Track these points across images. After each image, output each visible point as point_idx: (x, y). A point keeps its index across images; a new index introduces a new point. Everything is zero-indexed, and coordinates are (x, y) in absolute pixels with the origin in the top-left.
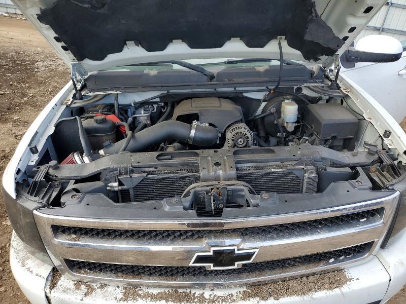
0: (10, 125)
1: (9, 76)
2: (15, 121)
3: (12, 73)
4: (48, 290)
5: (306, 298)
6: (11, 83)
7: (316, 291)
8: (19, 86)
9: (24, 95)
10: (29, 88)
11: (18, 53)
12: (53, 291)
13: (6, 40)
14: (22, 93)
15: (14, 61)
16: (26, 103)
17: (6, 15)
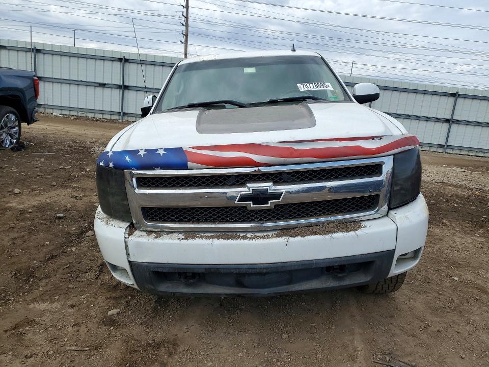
0: (70, 190)
1: (68, 157)
2: (74, 188)
3: (71, 154)
4: (127, 236)
5: (327, 237)
6: (71, 161)
7: (335, 233)
8: (78, 164)
9: (81, 170)
10: (87, 165)
11: (74, 142)
12: (130, 237)
13: (63, 133)
14: (80, 169)
15: (72, 147)
16: (83, 175)
17: (61, 115)
